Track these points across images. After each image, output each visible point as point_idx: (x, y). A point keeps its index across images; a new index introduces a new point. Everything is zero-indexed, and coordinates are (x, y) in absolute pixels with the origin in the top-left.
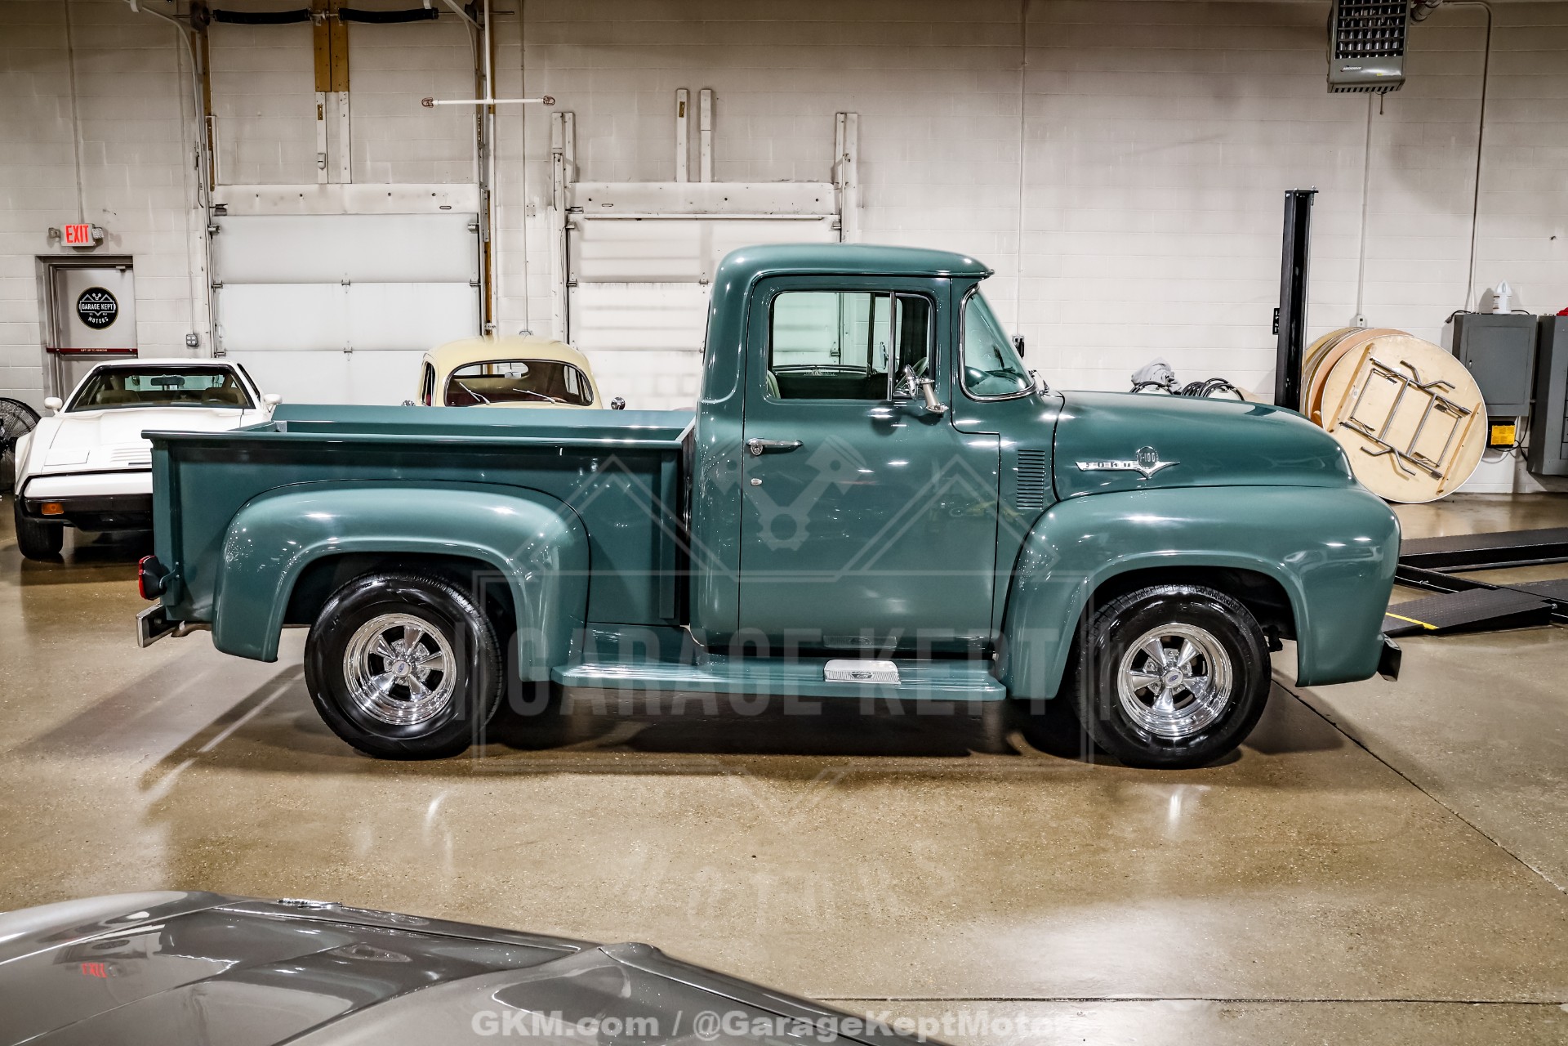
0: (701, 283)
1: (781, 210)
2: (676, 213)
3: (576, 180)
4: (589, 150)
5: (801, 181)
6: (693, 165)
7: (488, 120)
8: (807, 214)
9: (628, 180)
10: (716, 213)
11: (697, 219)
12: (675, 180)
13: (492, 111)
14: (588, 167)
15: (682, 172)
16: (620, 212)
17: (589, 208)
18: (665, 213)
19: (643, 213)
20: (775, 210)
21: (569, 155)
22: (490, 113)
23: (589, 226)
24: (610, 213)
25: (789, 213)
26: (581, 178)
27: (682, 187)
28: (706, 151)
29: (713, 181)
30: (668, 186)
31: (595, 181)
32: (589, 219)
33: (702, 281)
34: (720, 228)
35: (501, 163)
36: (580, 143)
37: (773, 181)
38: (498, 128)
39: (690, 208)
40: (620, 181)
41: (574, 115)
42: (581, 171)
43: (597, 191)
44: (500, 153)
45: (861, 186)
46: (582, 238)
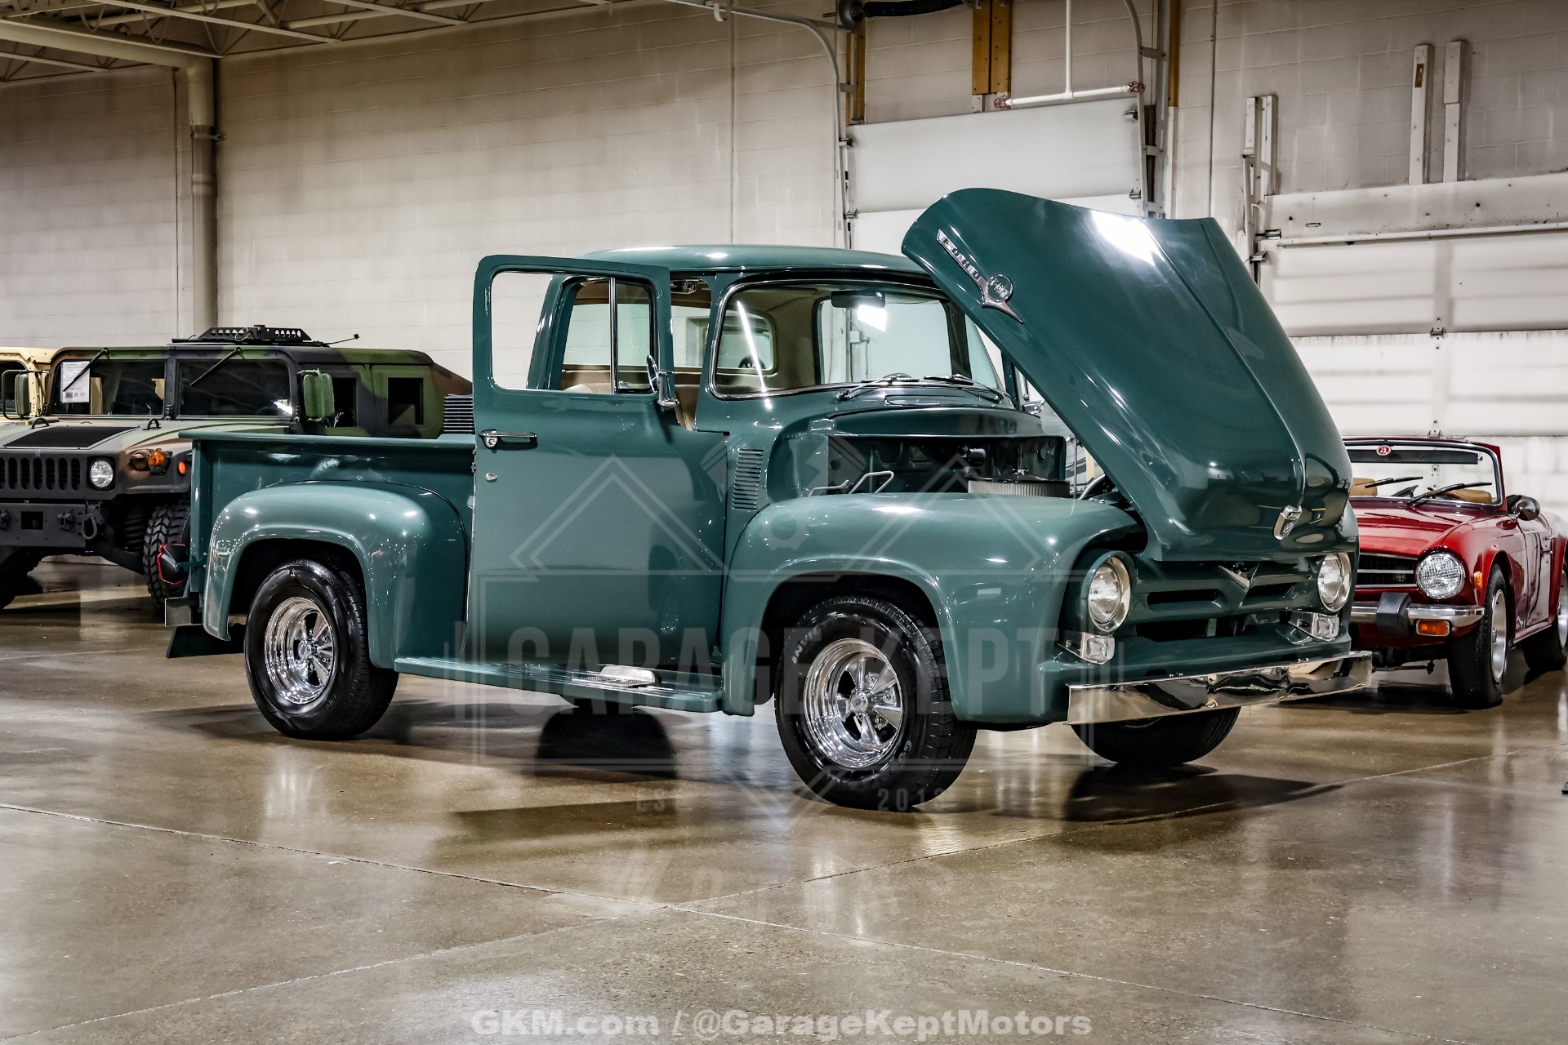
0: (1433, 334)
1: (1560, 215)
2: (1406, 230)
3: (1275, 191)
4: (1293, 149)
6: (1434, 156)
7: (1167, 114)
9: (1345, 187)
10: (1462, 227)
11: (1430, 238)
12: (1406, 181)
13: (1172, 100)
14: (1291, 168)
15: (1416, 169)
16: (1329, 234)
17: (1288, 229)
18: (1389, 231)
19: (1360, 233)
20: (1549, 216)
21: (1266, 156)
22: (1169, 105)
23: (1285, 258)
24: (1316, 236)
26: (1283, 189)
27: (1415, 190)
28: (1452, 134)
29: (1459, 180)
30: (1395, 191)
31: (1300, 190)
32: (1285, 246)
33: (1436, 330)
34: (1466, 252)
35: (1182, 175)
36: (1283, 137)
37: (1552, 172)
38: (1181, 126)
39: (1427, 221)
40: (1334, 188)
41: (1275, 97)
42: (1283, 179)
43: (1300, 205)
44: (1181, 160)
46: (1275, 275)
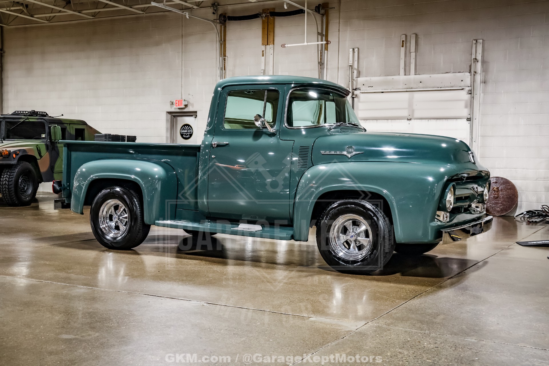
0: (408, 120)
1: (445, 86)
2: (399, 89)
3: (358, 77)
4: (364, 64)
5: (455, 73)
6: (407, 68)
7: (325, 53)
8: (457, 87)
9: (380, 76)
10: (416, 88)
11: (407, 91)
12: (399, 74)
13: (326, 49)
14: (363, 70)
15: (402, 71)
16: (375, 90)
17: (364, 89)
18: (394, 89)
19: (385, 90)
20: (442, 86)
21: (356, 66)
23: (362, 96)
24: (371, 90)
25: (449, 87)
26: (361, 76)
27: (402, 77)
28: (413, 61)
29: (415, 75)
30: (396, 77)
31: (366, 77)
32: (362, 93)
33: (409, 118)
34: (417, 95)
35: (329, 71)
36: (361, 61)
37: (442, 73)
38: (329, 56)
39: (406, 86)
40: (376, 76)
41: (358, 49)
42: (361, 73)
43: (367, 81)
44: (329, 67)
45: (484, 73)
46: (359, 101)
